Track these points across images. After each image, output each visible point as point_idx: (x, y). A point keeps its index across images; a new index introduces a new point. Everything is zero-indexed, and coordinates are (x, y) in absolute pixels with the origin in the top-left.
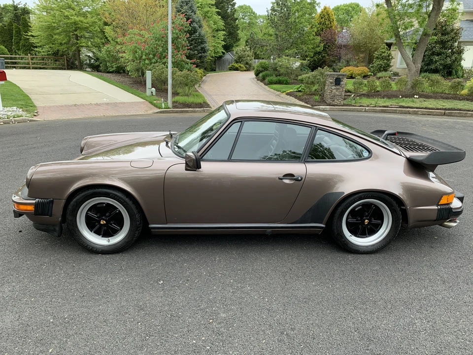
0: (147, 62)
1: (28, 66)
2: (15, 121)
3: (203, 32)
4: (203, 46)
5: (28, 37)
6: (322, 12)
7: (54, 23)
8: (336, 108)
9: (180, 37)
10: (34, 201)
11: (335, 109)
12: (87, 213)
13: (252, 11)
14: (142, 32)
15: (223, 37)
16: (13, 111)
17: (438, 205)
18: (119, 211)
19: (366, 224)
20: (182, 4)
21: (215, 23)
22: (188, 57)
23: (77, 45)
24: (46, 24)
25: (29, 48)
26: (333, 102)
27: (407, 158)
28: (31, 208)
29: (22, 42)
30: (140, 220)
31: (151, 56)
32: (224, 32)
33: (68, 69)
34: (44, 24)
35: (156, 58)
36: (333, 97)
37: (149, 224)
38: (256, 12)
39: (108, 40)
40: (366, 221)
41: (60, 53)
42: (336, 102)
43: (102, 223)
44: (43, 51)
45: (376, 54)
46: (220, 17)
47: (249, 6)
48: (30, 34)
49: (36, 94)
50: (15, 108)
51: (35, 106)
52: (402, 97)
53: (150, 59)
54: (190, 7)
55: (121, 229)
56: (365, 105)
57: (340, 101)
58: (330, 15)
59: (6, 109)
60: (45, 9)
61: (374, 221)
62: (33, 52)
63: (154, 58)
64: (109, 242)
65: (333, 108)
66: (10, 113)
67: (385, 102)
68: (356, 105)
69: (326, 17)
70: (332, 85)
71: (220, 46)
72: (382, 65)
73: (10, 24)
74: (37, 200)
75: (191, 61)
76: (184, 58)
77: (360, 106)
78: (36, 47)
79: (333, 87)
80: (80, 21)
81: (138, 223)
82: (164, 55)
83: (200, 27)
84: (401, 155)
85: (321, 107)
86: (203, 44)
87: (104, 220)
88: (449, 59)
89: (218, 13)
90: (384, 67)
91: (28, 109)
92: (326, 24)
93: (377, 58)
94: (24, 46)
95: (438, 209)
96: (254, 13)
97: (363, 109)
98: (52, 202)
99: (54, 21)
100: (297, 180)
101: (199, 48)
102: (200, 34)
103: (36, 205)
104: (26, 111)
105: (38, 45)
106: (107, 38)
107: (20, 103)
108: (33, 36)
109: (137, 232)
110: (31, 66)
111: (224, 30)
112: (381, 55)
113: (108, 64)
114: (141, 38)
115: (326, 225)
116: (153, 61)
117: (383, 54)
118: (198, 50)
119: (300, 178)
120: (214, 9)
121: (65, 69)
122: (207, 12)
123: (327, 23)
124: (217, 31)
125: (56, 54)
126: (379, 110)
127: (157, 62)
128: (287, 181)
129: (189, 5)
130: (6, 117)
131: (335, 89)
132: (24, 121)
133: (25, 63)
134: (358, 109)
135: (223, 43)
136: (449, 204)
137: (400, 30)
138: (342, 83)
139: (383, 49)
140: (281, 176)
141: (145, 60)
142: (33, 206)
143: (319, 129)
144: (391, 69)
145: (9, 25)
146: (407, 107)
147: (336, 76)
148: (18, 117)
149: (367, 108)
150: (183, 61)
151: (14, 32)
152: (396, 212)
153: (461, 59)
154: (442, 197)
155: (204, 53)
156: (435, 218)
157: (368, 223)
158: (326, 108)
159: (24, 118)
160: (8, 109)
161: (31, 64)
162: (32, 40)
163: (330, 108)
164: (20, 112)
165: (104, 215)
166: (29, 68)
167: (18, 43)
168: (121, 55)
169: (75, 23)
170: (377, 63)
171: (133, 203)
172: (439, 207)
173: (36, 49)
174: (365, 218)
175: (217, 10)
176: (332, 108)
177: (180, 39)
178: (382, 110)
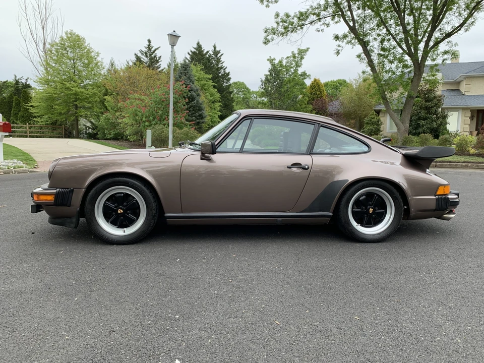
0: (147, 123)
1: (25, 134)
2: (15, 171)
3: (200, 101)
4: (200, 113)
5: (28, 107)
6: (313, 84)
7: (55, 94)
9: (179, 101)
10: (55, 191)
12: (104, 203)
13: (246, 87)
14: (143, 97)
15: (219, 108)
16: (14, 163)
17: (435, 195)
18: (136, 201)
19: (371, 212)
20: (180, 75)
21: (212, 95)
22: (187, 120)
23: (76, 115)
25: (28, 118)
27: (403, 154)
28: (51, 198)
29: (21, 113)
30: (157, 209)
31: (151, 118)
32: (220, 104)
33: (65, 137)
34: (45, 95)
35: (156, 120)
37: (164, 213)
38: (249, 88)
39: (107, 109)
40: (371, 209)
41: (59, 123)
43: (119, 212)
44: (41, 121)
45: (366, 120)
46: (216, 90)
47: (243, 83)
48: (30, 104)
49: (35, 153)
50: (15, 161)
51: (34, 161)
53: (149, 121)
54: (189, 78)
55: (137, 219)
58: (320, 86)
59: (6, 161)
60: (47, 82)
61: (377, 210)
62: (32, 122)
63: (153, 120)
64: (124, 232)
66: (11, 164)
69: (317, 88)
71: (217, 116)
72: (372, 130)
73: (11, 97)
74: (58, 190)
75: (190, 123)
76: (184, 120)
78: (35, 117)
80: (80, 92)
81: (154, 212)
82: (163, 118)
83: (197, 96)
84: (397, 152)
86: (201, 111)
87: (121, 209)
88: (434, 124)
89: (215, 87)
90: (375, 132)
91: (28, 162)
92: (316, 94)
93: (367, 123)
94: (23, 117)
95: (436, 199)
96: (248, 89)
98: (72, 191)
99: (55, 92)
100: (304, 168)
101: (197, 114)
102: (197, 102)
103: (57, 195)
104: (26, 164)
105: (37, 115)
106: (106, 107)
107: (20, 157)
108: (32, 106)
109: (153, 221)
110: (29, 134)
111: (220, 102)
112: (371, 121)
113: (106, 131)
114: (141, 102)
115: (333, 213)
116: (153, 123)
117: (373, 120)
118: (196, 117)
119: (306, 167)
120: (211, 83)
122: (204, 85)
123: (318, 93)
124: (213, 102)
125: (54, 123)
127: (157, 123)
128: (295, 169)
129: (188, 76)
130: (7, 168)
132: (24, 172)
133: (22, 132)
135: (219, 113)
136: (446, 195)
137: (386, 93)
139: (372, 115)
140: (290, 165)
141: (145, 122)
142: (53, 196)
143: (321, 126)
144: (381, 133)
145: (9, 97)
148: (19, 167)
150: (183, 123)
151: (14, 104)
152: (397, 199)
153: (446, 123)
154: (438, 187)
155: (201, 119)
156: (434, 208)
157: (373, 211)
159: (24, 169)
160: (9, 161)
161: (28, 132)
162: (32, 110)
164: (21, 164)
165: (122, 204)
166: (26, 137)
167: (16, 114)
168: (120, 121)
169: (76, 94)
170: (367, 128)
171: (150, 192)
172: (437, 197)
173: (34, 119)
174: (369, 207)
175: (214, 84)
177: (180, 103)
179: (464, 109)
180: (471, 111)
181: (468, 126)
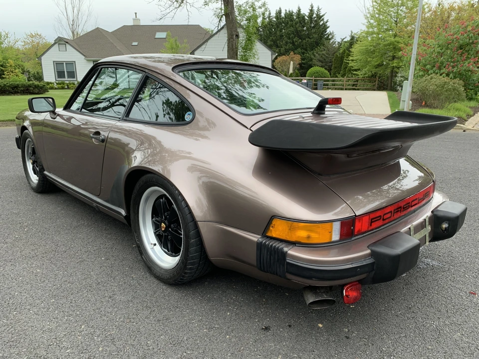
1: (342, 87)
5: (348, 61)
7: (371, 46)
17: (264, 235)
19: (163, 229)
24: (364, 48)
33: (377, 90)
34: (362, 48)
37: (44, 171)
40: (163, 225)
48: (351, 58)
62: (350, 75)
78: (356, 70)
80: (396, 41)
99: (371, 44)
105: (356, 68)
108: (352, 60)
110: (345, 87)
121: (375, 90)
133: (340, 85)
140: (92, 133)
143: (148, 77)
145: (342, 53)
154: (271, 221)
157: (166, 229)
161: (345, 85)
162: (351, 64)
166: (342, 89)
169: (392, 44)
172: (260, 240)
173: (355, 72)
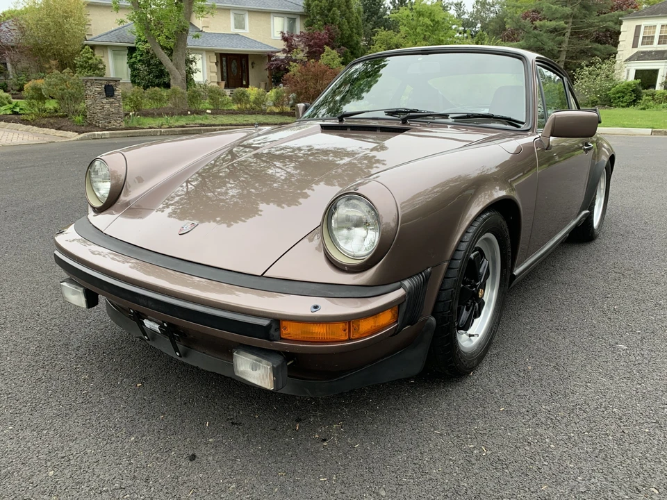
8: (120, 134)
11: (118, 136)
26: (110, 125)
36: (108, 116)
42: (114, 124)
45: (78, 61)
52: (192, 113)
56: (154, 125)
57: (118, 122)
65: (115, 134)
67: (177, 120)
68: (142, 126)
70: (102, 96)
74: (407, 283)
77: (150, 128)
79: (105, 101)
85: (96, 133)
97: (157, 132)
126: (179, 131)
131: (107, 103)
134: (150, 132)
138: (116, 93)
139: (86, 53)
146: (211, 126)
147: (105, 82)
149: (163, 130)
158: (104, 134)
163: (110, 134)
176: (113, 134)
178: (183, 131)
179: (208, 51)
180: (216, 54)
181: (215, 74)
